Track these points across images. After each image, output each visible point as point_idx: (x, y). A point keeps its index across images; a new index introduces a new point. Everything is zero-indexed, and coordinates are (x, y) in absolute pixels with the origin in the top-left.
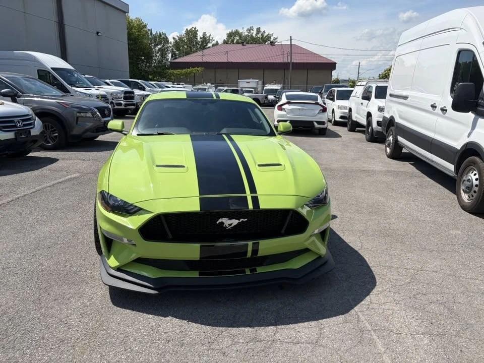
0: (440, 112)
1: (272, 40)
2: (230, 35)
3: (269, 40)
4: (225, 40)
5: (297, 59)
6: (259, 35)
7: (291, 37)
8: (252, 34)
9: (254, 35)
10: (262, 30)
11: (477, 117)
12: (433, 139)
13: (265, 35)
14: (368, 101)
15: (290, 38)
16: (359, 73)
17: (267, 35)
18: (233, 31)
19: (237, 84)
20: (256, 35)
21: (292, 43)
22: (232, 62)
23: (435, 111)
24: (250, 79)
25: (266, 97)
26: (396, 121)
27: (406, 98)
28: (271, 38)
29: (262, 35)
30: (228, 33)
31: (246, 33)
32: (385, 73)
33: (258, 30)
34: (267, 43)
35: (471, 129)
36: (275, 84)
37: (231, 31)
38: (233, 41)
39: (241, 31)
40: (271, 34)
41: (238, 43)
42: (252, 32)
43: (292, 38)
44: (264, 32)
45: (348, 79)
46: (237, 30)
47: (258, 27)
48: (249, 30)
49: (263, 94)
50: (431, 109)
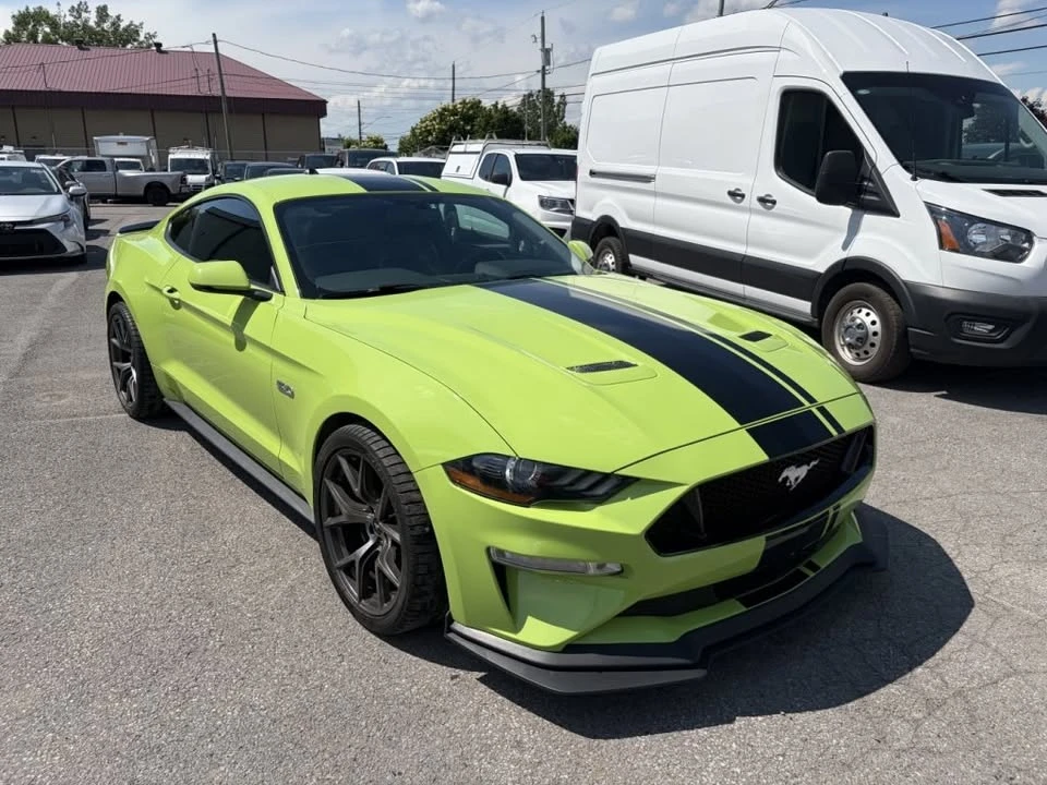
0: (758, 206)
1: (142, 38)
2: (22, 20)
3: (135, 40)
4: (7, 33)
5: (236, 89)
6: (106, 26)
7: (214, 35)
8: (86, 21)
9: (92, 23)
10: (112, 12)
11: (860, 212)
12: (745, 256)
13: (123, 25)
14: (504, 187)
15: (212, 39)
16: (360, 125)
17: (129, 26)
18: (31, 10)
19: (89, 147)
20: (98, 24)
21: (220, 51)
22: (60, 92)
23: (742, 204)
24: (117, 134)
25: (183, 180)
26: (622, 225)
27: (647, 179)
28: (138, 35)
29: (113, 24)
30: (16, 13)
31: (70, 19)
32: (424, 125)
33: (102, 12)
34: (129, 46)
35: (845, 235)
36: (192, 146)
37: (23, 9)
38: (33, 37)
39: (53, 11)
40: (137, 23)
41: (47, 40)
42: (84, 15)
43: (218, 38)
44: (118, 17)
45: (336, 137)
46: (41, 8)
47: (102, 4)
48: (77, 11)
49: (169, 172)
50: (729, 200)
